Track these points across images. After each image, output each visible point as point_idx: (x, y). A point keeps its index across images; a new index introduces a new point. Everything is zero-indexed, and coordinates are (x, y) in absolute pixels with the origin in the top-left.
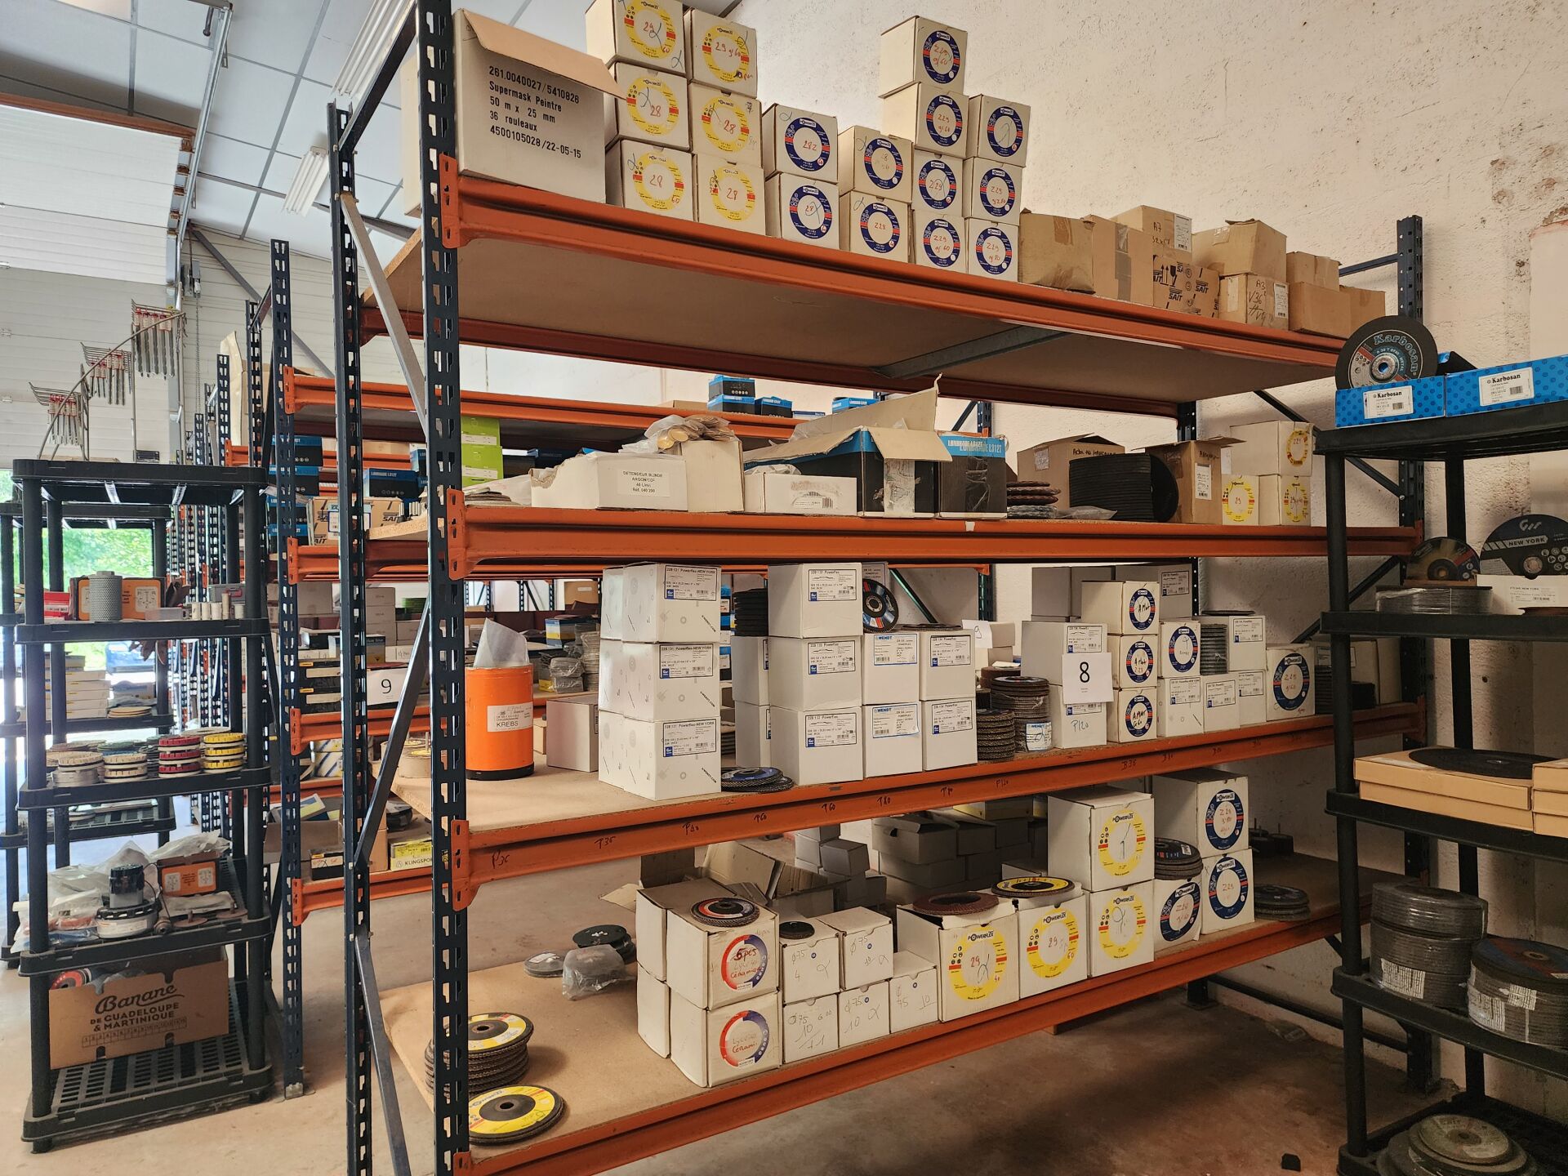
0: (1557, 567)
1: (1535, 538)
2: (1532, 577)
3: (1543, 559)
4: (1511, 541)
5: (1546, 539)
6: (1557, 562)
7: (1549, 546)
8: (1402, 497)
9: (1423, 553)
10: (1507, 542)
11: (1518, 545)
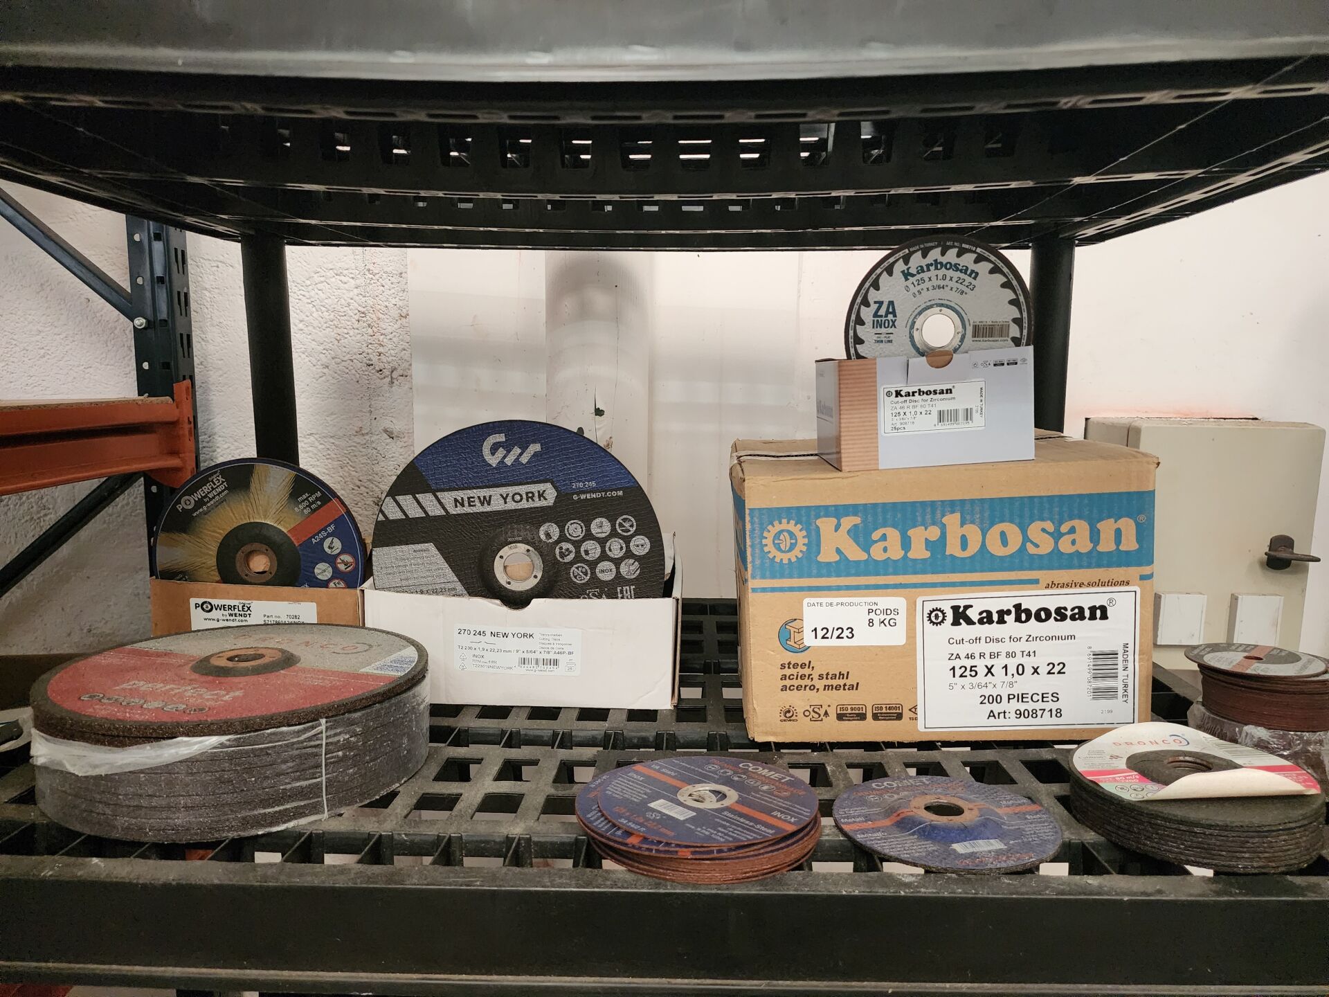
0: (579, 574)
1: (523, 489)
2: (517, 601)
3: (545, 551)
4: (460, 494)
5: (551, 494)
6: (578, 558)
7: (560, 513)
8: (140, 322)
9: (200, 503)
10: (448, 497)
11: (479, 508)
